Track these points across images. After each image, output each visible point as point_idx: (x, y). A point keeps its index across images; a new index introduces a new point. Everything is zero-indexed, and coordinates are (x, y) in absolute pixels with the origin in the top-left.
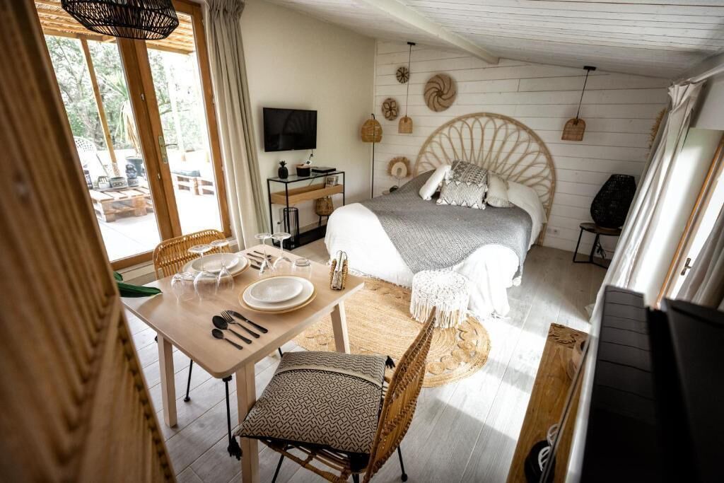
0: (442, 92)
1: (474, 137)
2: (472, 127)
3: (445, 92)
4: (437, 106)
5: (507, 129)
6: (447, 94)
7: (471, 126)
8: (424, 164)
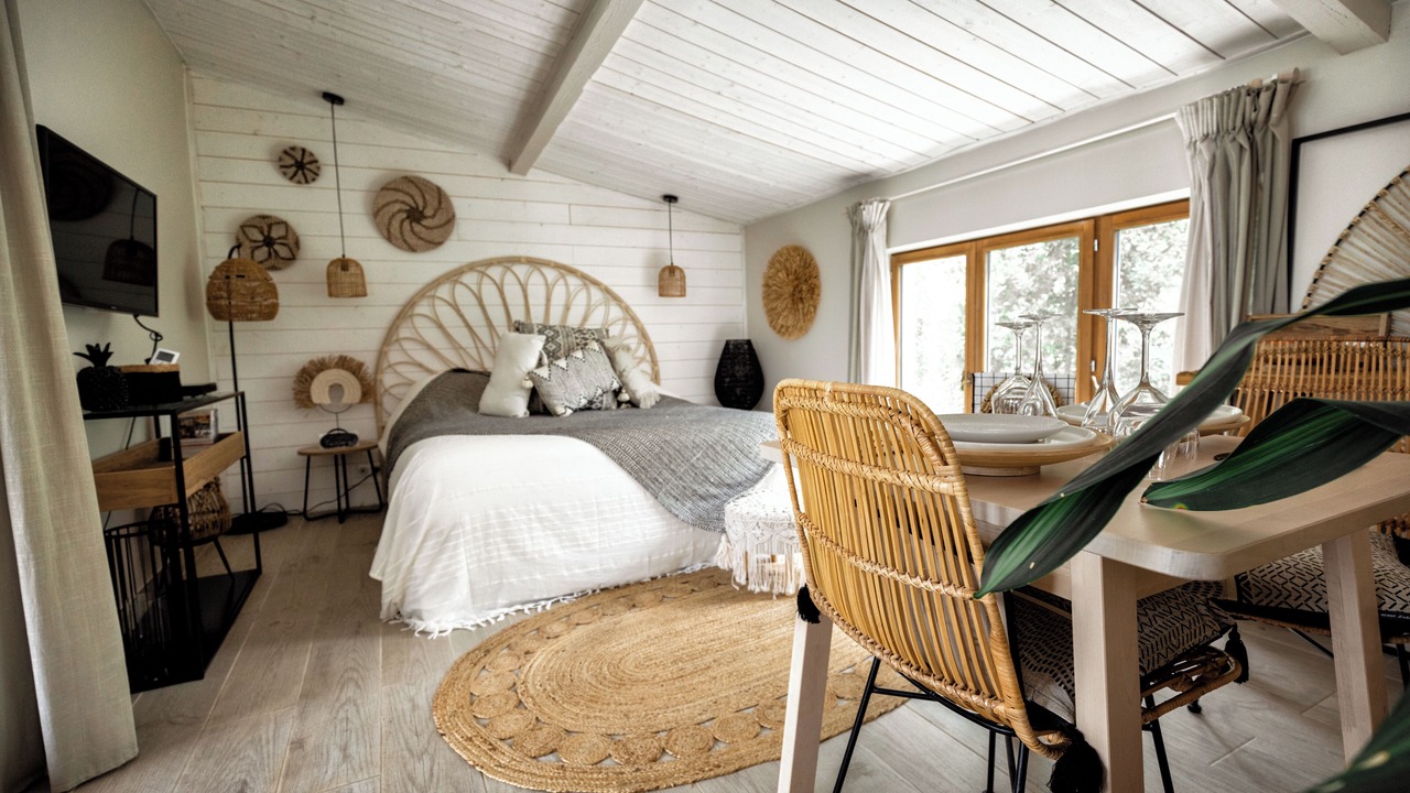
0: (422, 212)
1: (509, 301)
2: (502, 284)
3: (429, 212)
4: (413, 240)
5: (567, 285)
6: (433, 216)
7: (498, 281)
8: (400, 369)
